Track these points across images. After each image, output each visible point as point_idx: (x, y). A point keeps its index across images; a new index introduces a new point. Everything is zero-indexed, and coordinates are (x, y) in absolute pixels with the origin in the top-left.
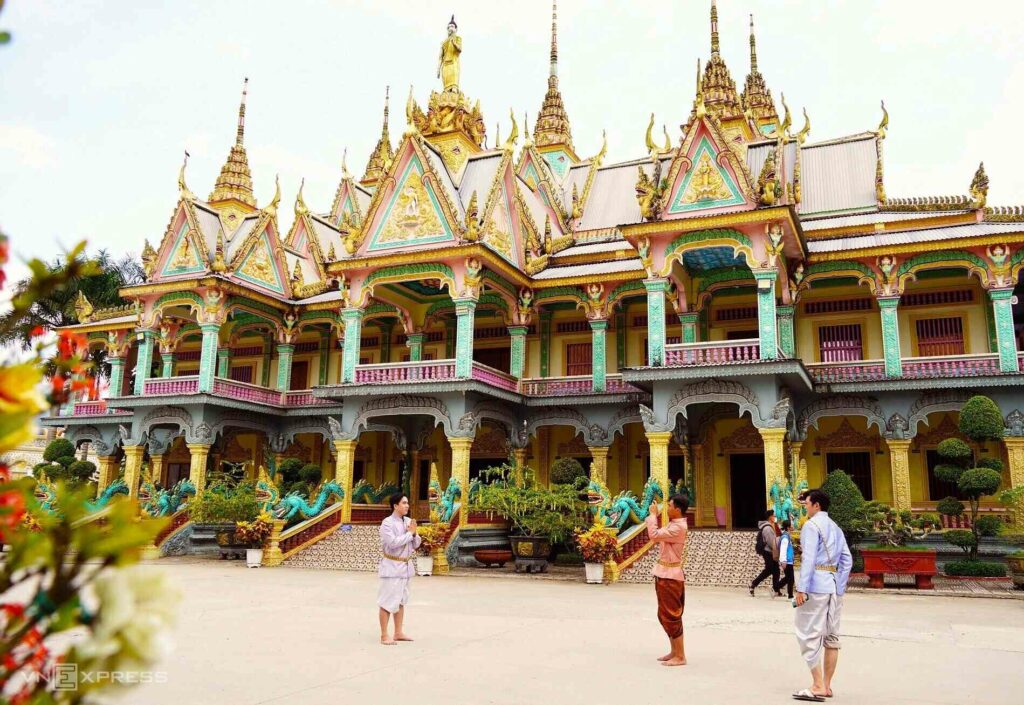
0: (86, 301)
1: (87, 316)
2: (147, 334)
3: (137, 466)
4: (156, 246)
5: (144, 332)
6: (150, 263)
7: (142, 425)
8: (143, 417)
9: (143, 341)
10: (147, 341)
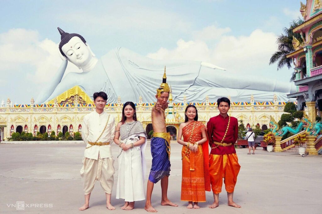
0: (296, 40)
1: (298, 46)
2: (308, 47)
3: (313, 111)
4: (305, 3)
5: (306, 47)
6: (304, 13)
7: (312, 91)
8: (312, 88)
9: (307, 51)
10: (308, 51)
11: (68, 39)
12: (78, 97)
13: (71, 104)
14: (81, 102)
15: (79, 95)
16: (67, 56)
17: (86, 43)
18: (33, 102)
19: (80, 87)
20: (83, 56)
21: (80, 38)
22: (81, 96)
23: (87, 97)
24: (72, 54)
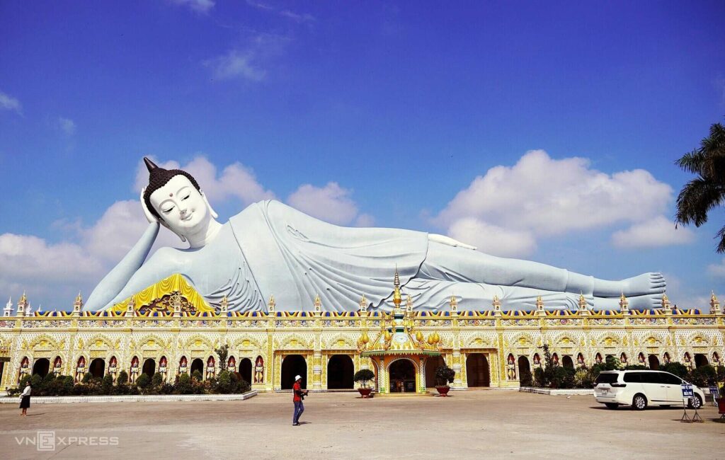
13: (164, 312)
14: (185, 308)
15: (182, 294)
16: (159, 213)
17: (200, 190)
18: (78, 306)
19: (183, 277)
20: (194, 215)
21: (188, 178)
22: (185, 296)
23: (198, 299)
24: (172, 209)
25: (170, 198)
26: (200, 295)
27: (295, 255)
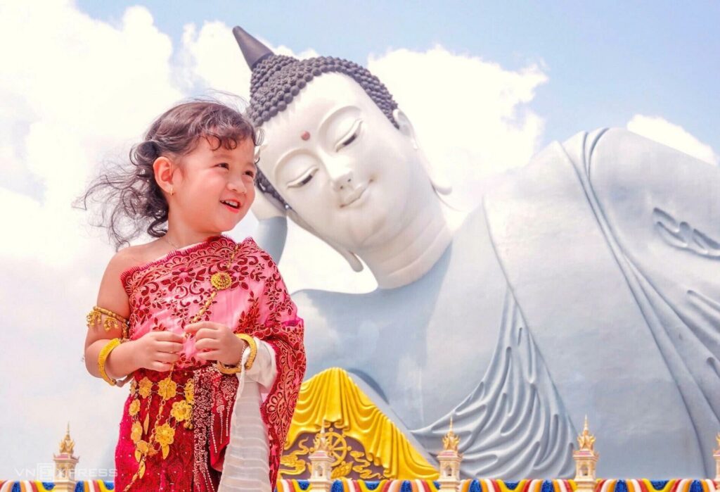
11: (287, 91)
12: (340, 438)
13: (295, 482)
14: (357, 469)
15: (349, 428)
16: (281, 189)
17: (395, 113)
18: (66, 465)
19: (351, 379)
20: (375, 192)
21: (359, 81)
22: (354, 435)
23: (396, 442)
24: (309, 178)
25: (303, 145)
26: (402, 432)
27: (674, 301)
